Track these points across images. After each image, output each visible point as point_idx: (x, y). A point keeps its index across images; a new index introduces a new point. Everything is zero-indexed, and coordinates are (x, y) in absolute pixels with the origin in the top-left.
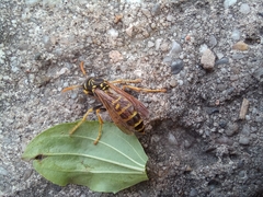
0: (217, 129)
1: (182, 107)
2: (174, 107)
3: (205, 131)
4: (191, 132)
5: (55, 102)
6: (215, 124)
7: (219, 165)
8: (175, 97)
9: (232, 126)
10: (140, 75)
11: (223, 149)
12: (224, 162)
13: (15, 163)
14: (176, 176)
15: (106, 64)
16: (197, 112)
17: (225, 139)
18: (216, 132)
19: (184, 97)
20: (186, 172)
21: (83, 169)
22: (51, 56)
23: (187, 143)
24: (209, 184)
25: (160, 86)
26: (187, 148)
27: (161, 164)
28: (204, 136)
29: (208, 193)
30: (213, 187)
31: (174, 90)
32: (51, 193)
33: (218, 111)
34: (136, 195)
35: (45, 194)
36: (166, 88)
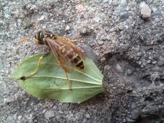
0: (152, 61)
1: (127, 45)
2: (122, 44)
3: (141, 63)
4: (133, 63)
6: (150, 58)
7: (153, 86)
8: (122, 37)
9: (163, 59)
10: (97, 21)
11: (155, 75)
12: (156, 85)
13: (6, 82)
14: (122, 94)
15: (73, 13)
16: (137, 49)
17: (157, 68)
18: (151, 63)
19: (129, 37)
20: (129, 92)
21: (55, 87)
22: (34, 7)
23: (129, 71)
24: (145, 100)
25: (112, 29)
26: (129, 75)
27: (112, 85)
28: (142, 66)
29: (145, 106)
30: (147, 102)
31: (121, 32)
32: (32, 104)
33: (152, 49)
34: (93, 107)
35: (28, 105)
36: (116, 31)
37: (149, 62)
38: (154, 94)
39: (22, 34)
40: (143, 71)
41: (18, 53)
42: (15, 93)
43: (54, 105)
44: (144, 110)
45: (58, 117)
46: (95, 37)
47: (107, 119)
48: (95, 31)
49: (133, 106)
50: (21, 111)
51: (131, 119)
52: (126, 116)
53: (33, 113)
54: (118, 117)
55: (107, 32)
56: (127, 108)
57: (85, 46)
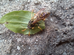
0: (66, 17)
1: (55, 9)
2: (53, 9)
3: (62, 17)
4: (58, 18)
5: (15, 5)
6: (66, 15)
7: (67, 28)
8: (53, 5)
9: (71, 16)
11: (68, 23)
12: (68, 27)
14: (53, 31)
16: (60, 11)
17: (69, 20)
18: (66, 18)
19: (56, 6)
20: (56, 30)
24: (63, 34)
25: (49, 2)
27: (48, 27)
28: (62, 19)
29: (63, 37)
30: (64, 35)
31: (53, 3)
32: (11, 35)
33: (67, 11)
35: (9, 35)
36: (50, 3)
37: (65, 17)
38: (67, 31)
39: (8, 3)
40: (63, 22)
41: (6, 11)
42: (4, 29)
43: (22, 35)
44: (62, 39)
45: (23, 41)
46: (41, 5)
47: (46, 42)
49: (58, 37)
50: (6, 38)
51: (57, 43)
53: (12, 39)
54: (51, 42)
55: (46, 3)
56: (55, 38)
57: (36, 9)
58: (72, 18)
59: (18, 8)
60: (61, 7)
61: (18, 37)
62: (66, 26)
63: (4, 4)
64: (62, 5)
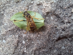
1: (55, 9)
2: (53, 8)
3: (61, 16)
4: (57, 16)
5: (20, 6)
6: (64, 14)
7: (65, 25)
8: (53, 5)
9: (69, 14)
11: (66, 21)
14: (53, 28)
16: (59, 10)
17: (67, 18)
18: (65, 16)
19: (56, 6)
20: (56, 27)
23: (56, 20)
25: (49, 3)
28: (61, 17)
29: (62, 33)
30: (63, 31)
31: (53, 4)
32: (18, 31)
33: (65, 10)
34: (41, 32)
35: (16, 32)
36: (51, 3)
37: (64, 15)
38: (65, 28)
39: (15, 5)
40: (62, 20)
41: (13, 12)
42: (12, 26)
44: (61, 35)
46: (42, 6)
47: (46, 37)
48: (43, 3)
49: (57, 33)
50: (14, 34)
51: (56, 38)
52: (54, 37)
53: (18, 35)
54: (51, 37)
55: (47, 4)
56: (55, 34)
57: (38, 9)
58: (70, 16)
59: (23, 8)
60: (60, 6)
61: (23, 33)
62: (64, 24)
63: (12, 6)
64: (61, 4)
